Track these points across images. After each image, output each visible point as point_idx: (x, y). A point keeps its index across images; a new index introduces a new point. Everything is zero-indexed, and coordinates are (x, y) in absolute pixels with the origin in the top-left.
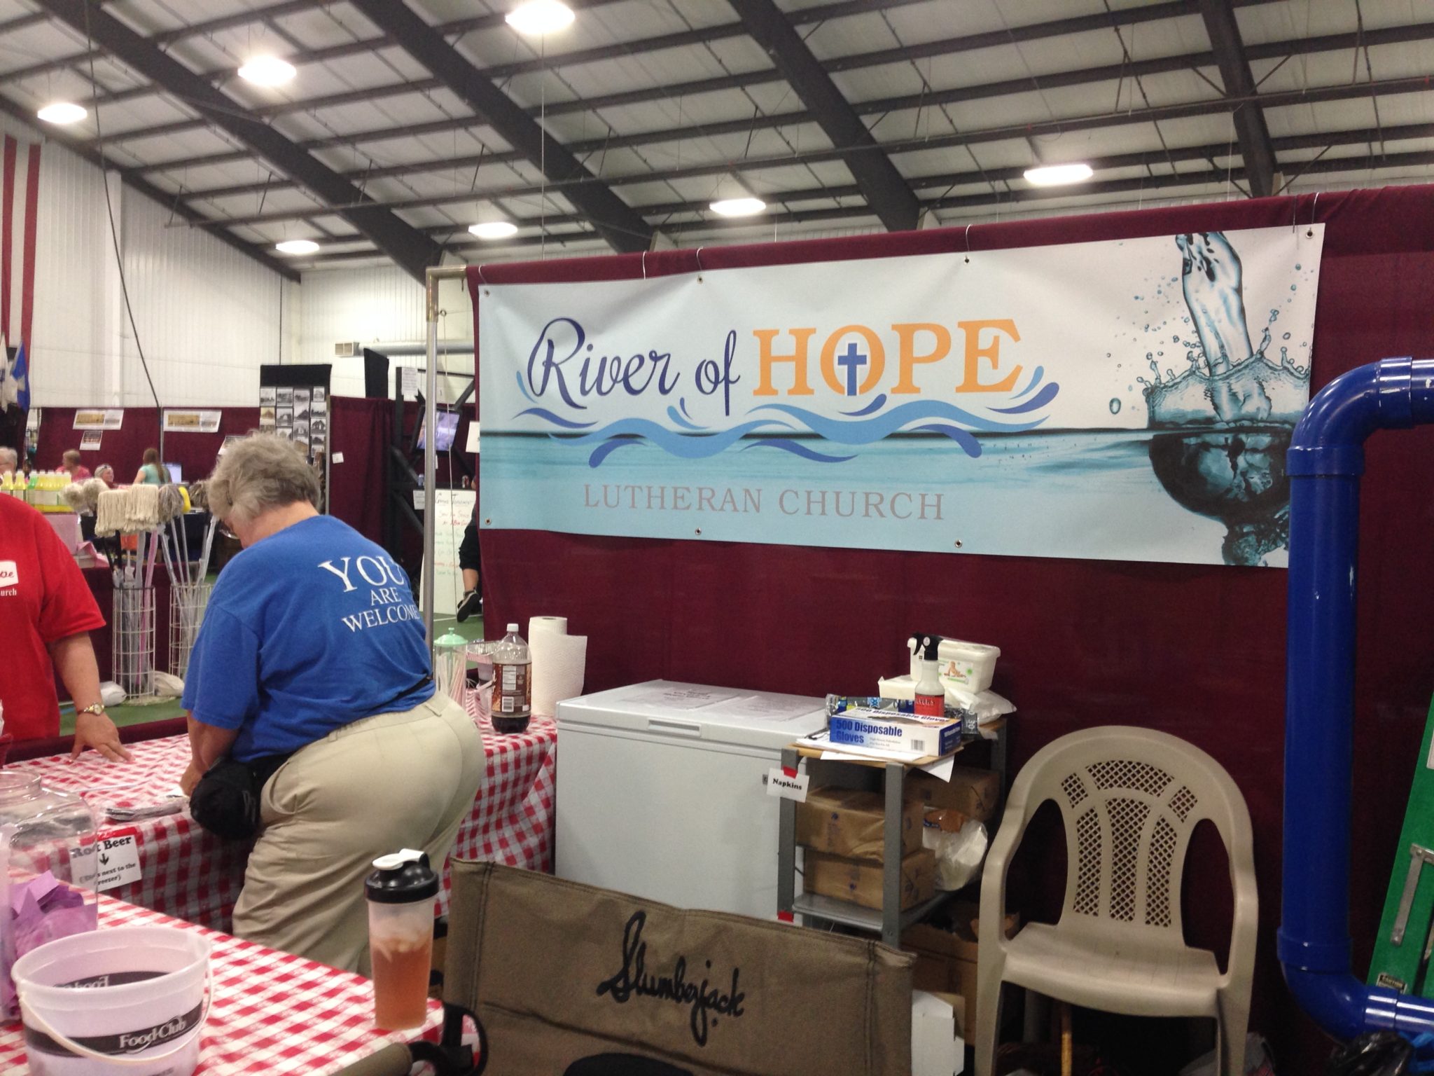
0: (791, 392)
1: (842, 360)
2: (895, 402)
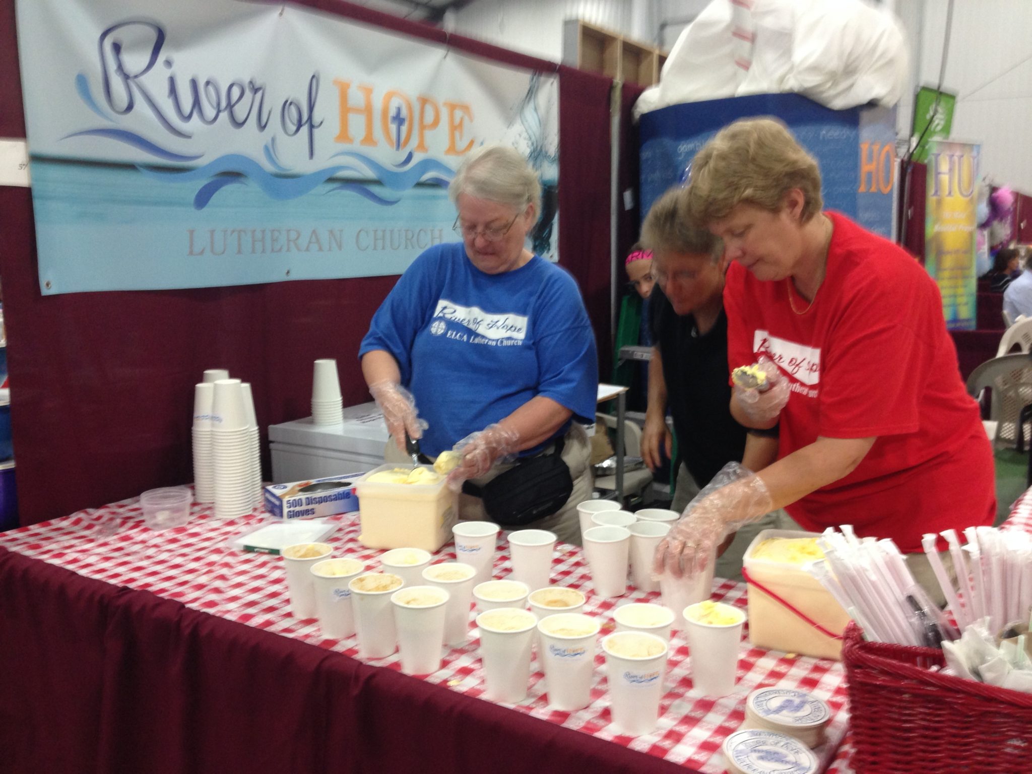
0: (363, 142)
1: (394, 119)
2: (418, 158)
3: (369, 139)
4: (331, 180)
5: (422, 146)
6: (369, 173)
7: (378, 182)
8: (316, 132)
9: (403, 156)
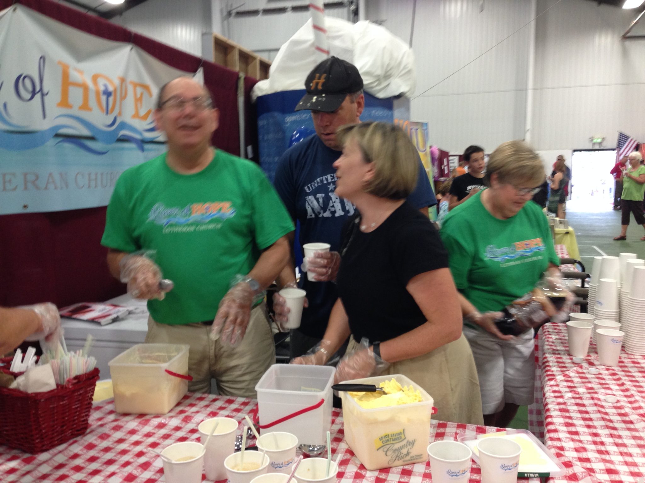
0: (81, 108)
1: (103, 93)
2: (120, 120)
3: (85, 106)
4: (57, 135)
5: (120, 112)
6: (85, 132)
7: (92, 138)
8: (46, 98)
9: (110, 119)
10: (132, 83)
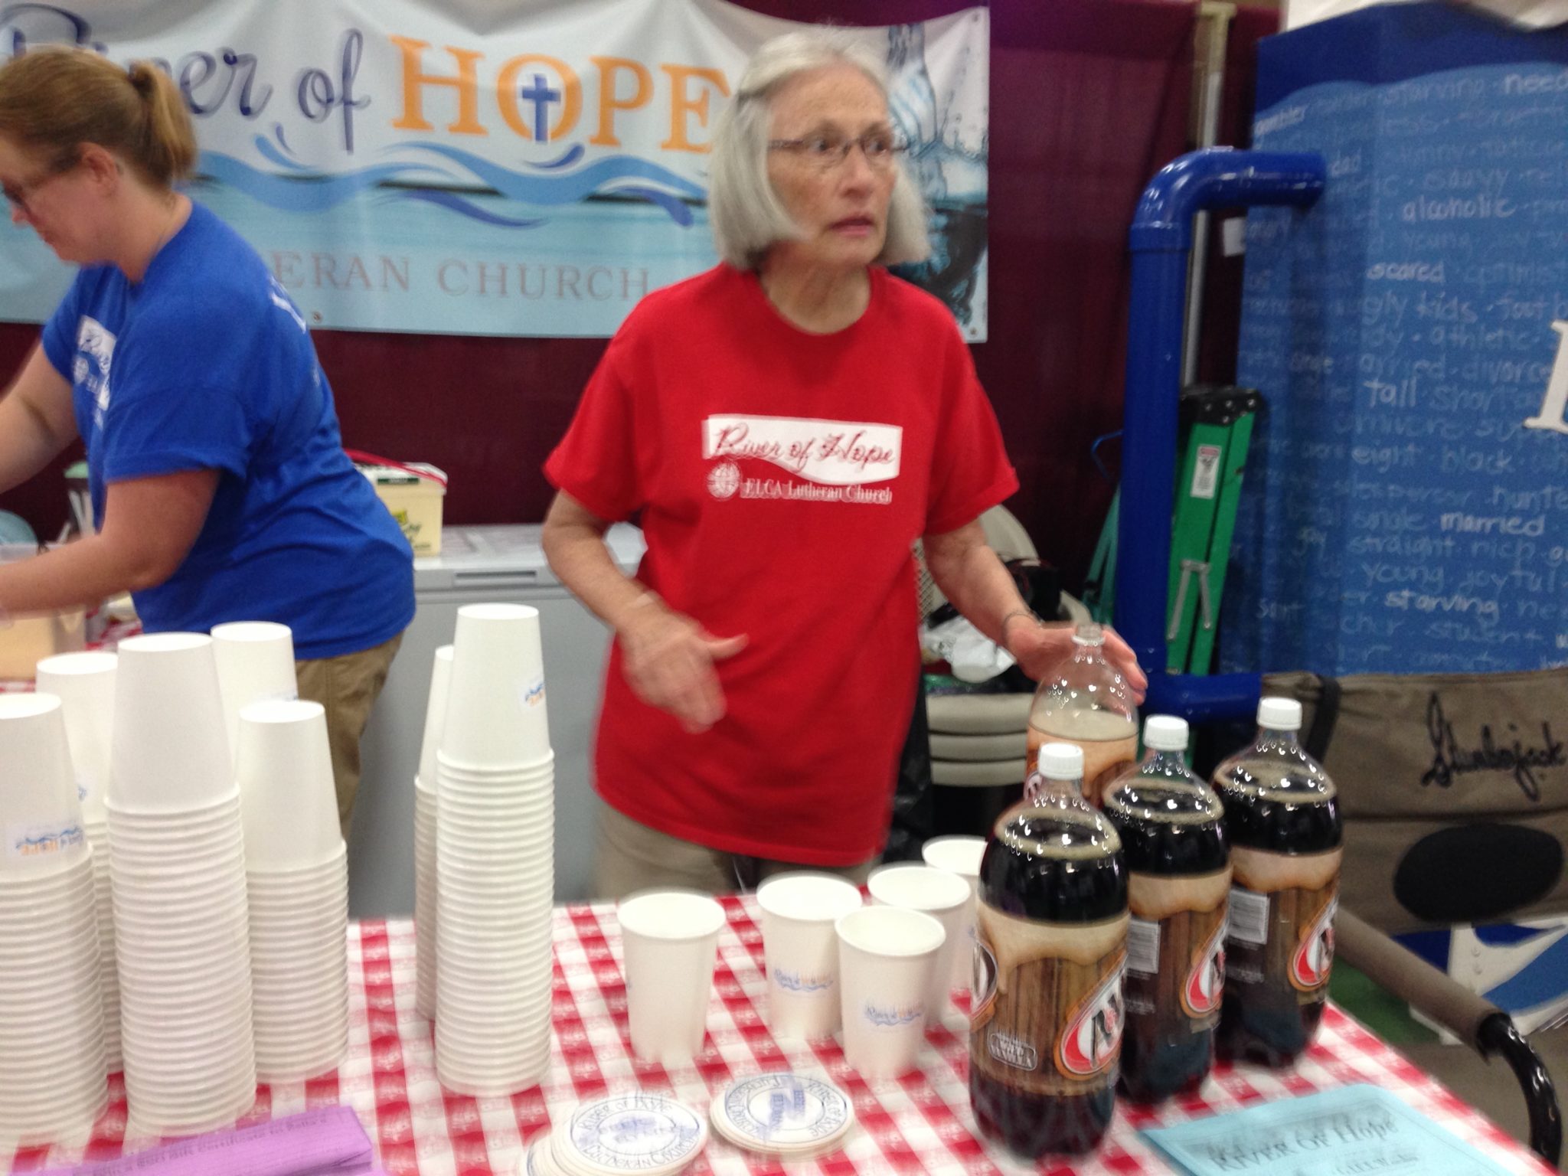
0: (454, 129)
1: (527, 94)
2: (593, 155)
3: (467, 124)
4: (387, 185)
5: (605, 137)
6: (468, 178)
7: (490, 193)
8: (356, 114)
9: (555, 150)
10: (666, 68)
